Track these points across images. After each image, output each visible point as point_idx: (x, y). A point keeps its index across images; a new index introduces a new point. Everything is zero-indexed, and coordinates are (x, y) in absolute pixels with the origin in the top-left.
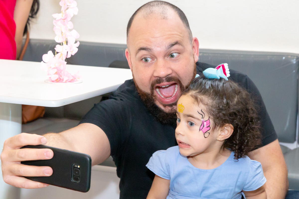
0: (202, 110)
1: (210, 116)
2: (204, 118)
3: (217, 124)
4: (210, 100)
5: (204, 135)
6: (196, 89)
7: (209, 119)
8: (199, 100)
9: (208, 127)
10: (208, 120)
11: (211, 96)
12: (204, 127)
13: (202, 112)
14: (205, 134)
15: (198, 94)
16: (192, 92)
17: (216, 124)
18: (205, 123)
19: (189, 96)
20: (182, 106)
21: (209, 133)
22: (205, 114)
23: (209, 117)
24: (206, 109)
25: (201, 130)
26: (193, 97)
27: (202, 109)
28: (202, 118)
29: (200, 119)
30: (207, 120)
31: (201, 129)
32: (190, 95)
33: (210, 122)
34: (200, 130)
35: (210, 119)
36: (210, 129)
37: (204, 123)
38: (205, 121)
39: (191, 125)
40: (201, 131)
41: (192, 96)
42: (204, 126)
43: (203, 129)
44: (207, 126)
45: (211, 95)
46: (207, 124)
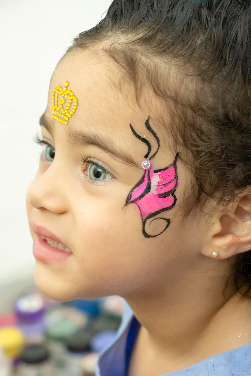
0: (151, 123)
1: (181, 149)
2: (153, 157)
3: (207, 188)
4: (188, 80)
5: (144, 223)
6: (134, 27)
7: (175, 164)
8: (142, 75)
9: (165, 195)
10: (172, 168)
11: (197, 63)
12: (148, 195)
13: (148, 131)
14: (148, 221)
15: (139, 48)
16: (112, 38)
17: (201, 189)
18: (156, 179)
19: (101, 52)
20: (68, 94)
21: (168, 221)
22: (161, 142)
23: (177, 155)
24: (167, 119)
25: (134, 202)
26: (117, 57)
27: (152, 116)
28: (146, 157)
29: (136, 160)
30: (166, 169)
31: (133, 199)
32: (106, 51)
33: (176, 177)
34: (129, 201)
35: (179, 164)
36: (174, 204)
37: (149, 179)
38: (156, 172)
39: (93, 177)
40: (132, 206)
41: (112, 53)
42: (148, 189)
43: (142, 202)
44: (162, 192)
45: (196, 55)
46: (165, 185)
